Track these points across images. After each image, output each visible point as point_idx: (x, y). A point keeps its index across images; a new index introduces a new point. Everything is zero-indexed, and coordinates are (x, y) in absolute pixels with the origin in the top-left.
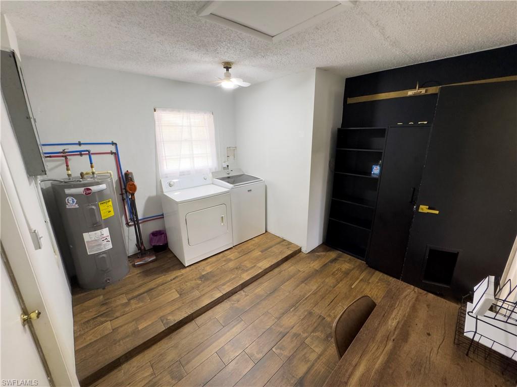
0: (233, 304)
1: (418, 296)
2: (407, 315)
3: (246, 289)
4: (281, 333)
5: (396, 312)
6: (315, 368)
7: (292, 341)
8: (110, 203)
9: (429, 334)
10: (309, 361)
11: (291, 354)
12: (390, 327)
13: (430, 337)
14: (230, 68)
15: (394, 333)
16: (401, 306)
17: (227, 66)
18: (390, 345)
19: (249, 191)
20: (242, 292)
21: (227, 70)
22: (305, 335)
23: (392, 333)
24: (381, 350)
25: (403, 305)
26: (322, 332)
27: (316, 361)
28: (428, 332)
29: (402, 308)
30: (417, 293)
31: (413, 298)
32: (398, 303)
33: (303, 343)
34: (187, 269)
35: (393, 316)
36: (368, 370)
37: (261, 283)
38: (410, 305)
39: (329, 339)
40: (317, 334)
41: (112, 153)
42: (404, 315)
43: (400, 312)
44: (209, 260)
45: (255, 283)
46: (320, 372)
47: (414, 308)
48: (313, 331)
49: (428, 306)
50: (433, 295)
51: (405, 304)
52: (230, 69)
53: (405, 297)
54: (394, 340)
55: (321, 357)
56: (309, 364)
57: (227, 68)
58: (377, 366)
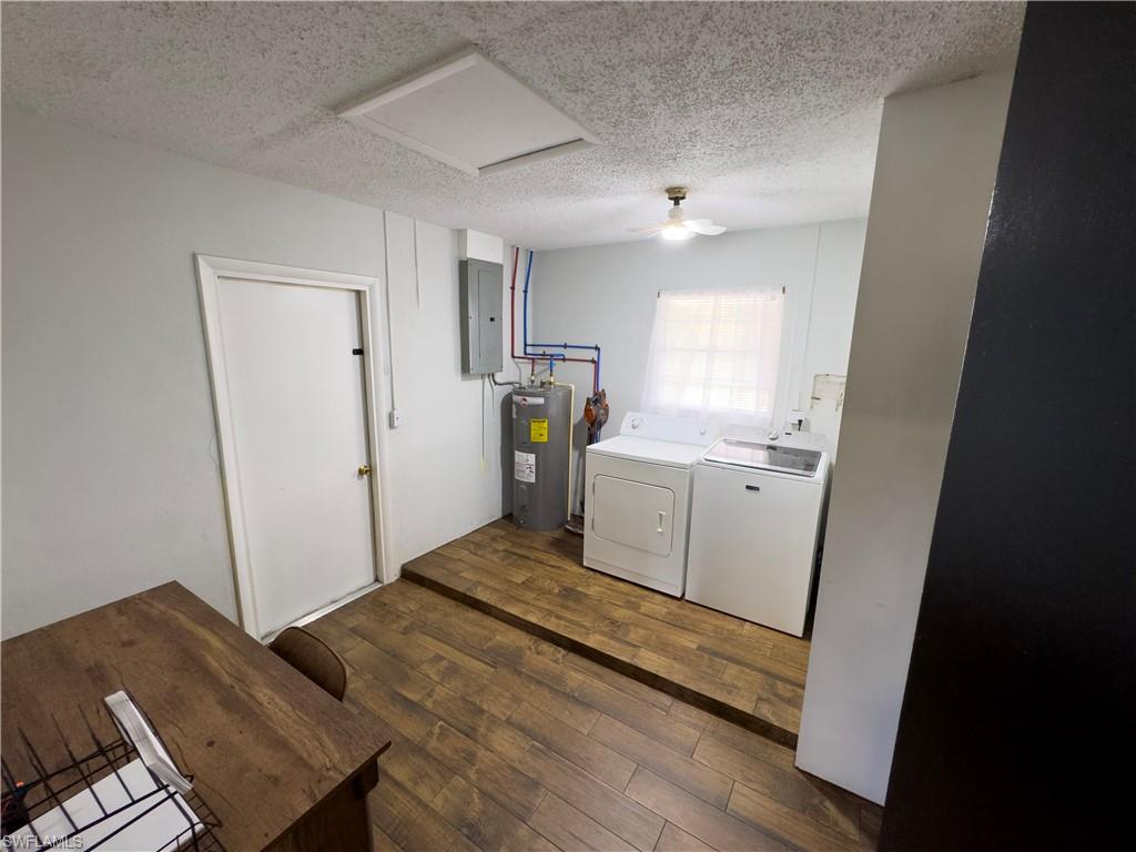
0: (530, 648)
1: (311, 768)
2: (271, 724)
3: (572, 657)
4: (474, 729)
5: (285, 709)
6: (399, 796)
7: (457, 752)
8: (545, 425)
9: (211, 744)
10: (416, 784)
11: (432, 752)
12: (257, 688)
13: (205, 744)
14: (683, 198)
15: (243, 691)
16: (294, 721)
17: (676, 196)
18: (227, 680)
19: (748, 487)
20: (563, 652)
21: (677, 203)
22: (472, 775)
23: (244, 688)
24: (227, 666)
25: (296, 727)
26: (483, 812)
27: (415, 797)
28: (216, 745)
29: (290, 722)
30: (325, 774)
31: (309, 755)
32: (305, 718)
33: (453, 771)
34: (582, 571)
35: (277, 699)
36: (210, 648)
37: (600, 677)
38: (291, 740)
39: (465, 831)
40: (477, 801)
41: (593, 361)
42: (270, 719)
43: (280, 714)
44: (621, 584)
45: (595, 667)
46: (392, 805)
47: (281, 745)
48: (483, 794)
49: (275, 780)
50: (303, 812)
51: (297, 731)
52: (681, 202)
53: (319, 740)
54: (232, 687)
55: (420, 809)
56: (409, 785)
57: (677, 201)
58: (209, 658)
